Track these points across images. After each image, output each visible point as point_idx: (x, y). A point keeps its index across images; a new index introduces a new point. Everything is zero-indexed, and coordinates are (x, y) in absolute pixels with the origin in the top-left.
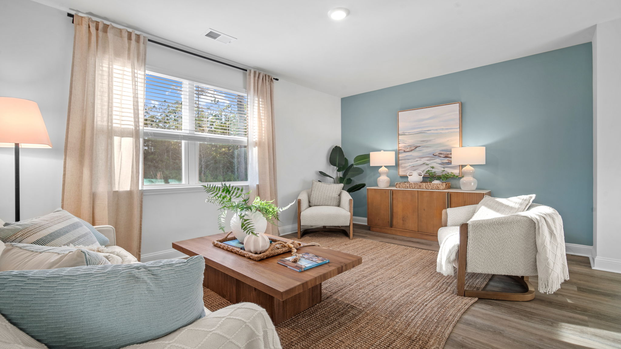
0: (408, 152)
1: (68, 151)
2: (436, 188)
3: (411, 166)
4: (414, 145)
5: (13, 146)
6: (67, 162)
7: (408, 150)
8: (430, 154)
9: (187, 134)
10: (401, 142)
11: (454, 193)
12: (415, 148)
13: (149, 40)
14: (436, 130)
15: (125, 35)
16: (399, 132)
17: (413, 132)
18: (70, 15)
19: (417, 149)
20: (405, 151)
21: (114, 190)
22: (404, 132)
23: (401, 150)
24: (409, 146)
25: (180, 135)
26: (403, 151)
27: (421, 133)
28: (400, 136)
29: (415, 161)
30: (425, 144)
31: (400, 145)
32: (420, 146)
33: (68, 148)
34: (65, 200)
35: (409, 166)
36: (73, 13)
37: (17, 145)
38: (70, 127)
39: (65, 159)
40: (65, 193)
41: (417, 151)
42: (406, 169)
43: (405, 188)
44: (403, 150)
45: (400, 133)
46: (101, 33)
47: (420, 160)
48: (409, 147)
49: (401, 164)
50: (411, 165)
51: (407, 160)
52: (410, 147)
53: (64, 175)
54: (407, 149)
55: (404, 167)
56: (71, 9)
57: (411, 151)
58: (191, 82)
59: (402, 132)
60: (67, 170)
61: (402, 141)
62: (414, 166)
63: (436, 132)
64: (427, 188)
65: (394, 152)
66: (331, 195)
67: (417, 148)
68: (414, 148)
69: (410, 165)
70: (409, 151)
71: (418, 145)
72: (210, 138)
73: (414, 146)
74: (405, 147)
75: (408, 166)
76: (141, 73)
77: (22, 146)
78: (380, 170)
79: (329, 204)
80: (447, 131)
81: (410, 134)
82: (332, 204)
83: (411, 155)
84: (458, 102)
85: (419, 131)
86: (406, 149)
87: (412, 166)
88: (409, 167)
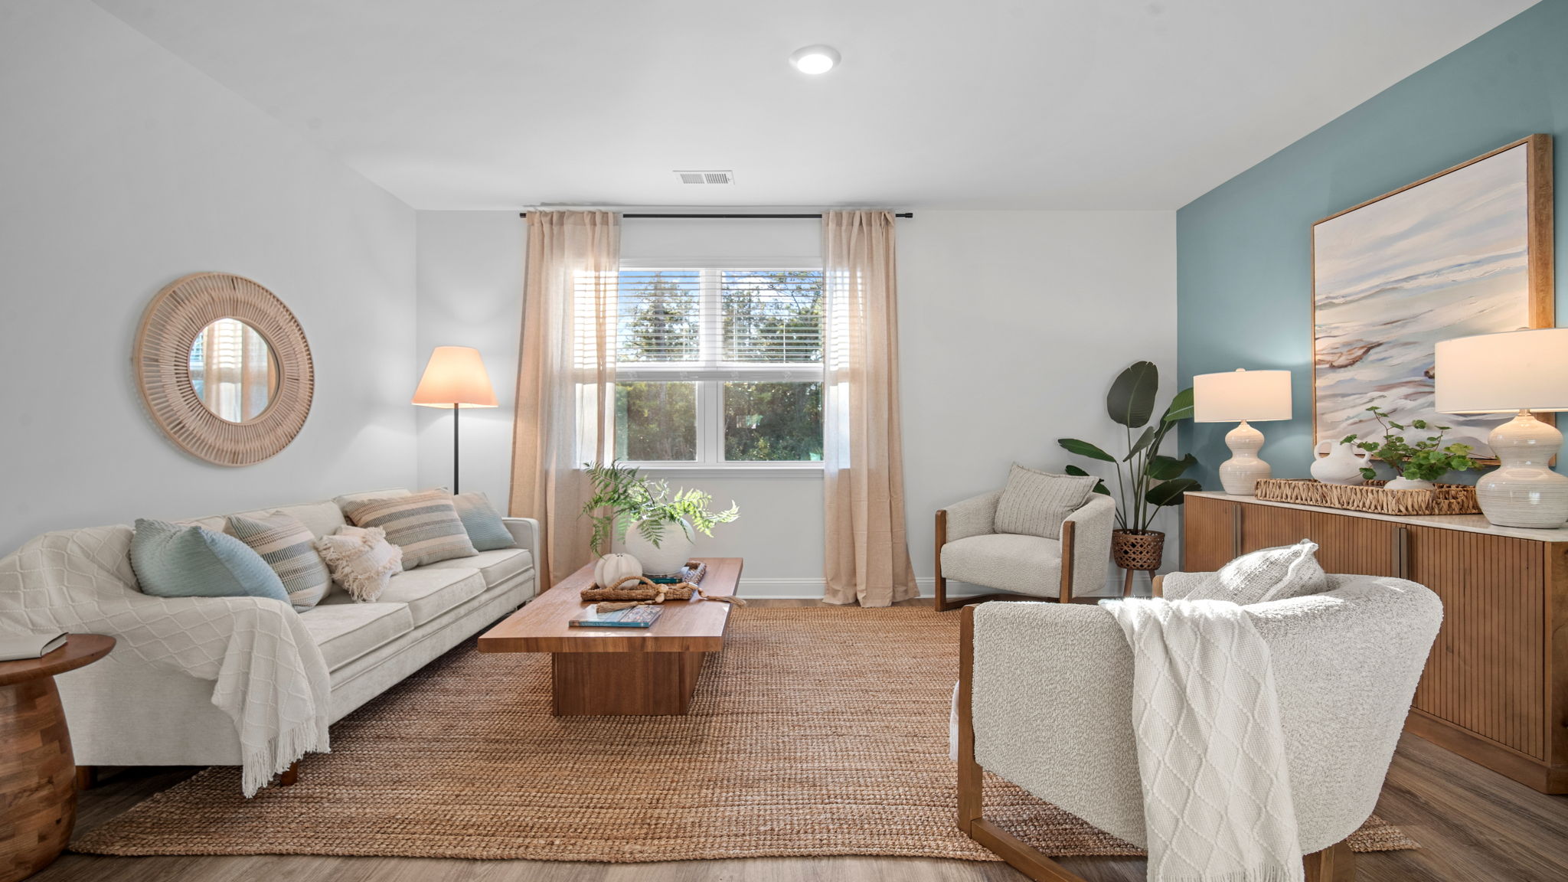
0: (1343, 369)
1: (519, 410)
2: (1373, 507)
3: (1351, 421)
4: (1361, 340)
5: (452, 406)
6: (518, 425)
7: (1342, 361)
8: (1414, 372)
9: (702, 370)
10: (1320, 332)
11: (1431, 530)
12: (1366, 349)
13: (625, 216)
14: (1438, 272)
15: (587, 220)
16: (1317, 298)
17: (1357, 294)
18: (523, 215)
19: (1373, 355)
20: (1333, 367)
21: (574, 468)
22: (1331, 295)
23: (1321, 362)
24: (1346, 344)
25: (682, 372)
26: (1327, 366)
27: (1381, 291)
28: (1318, 313)
29: (1367, 400)
30: (1396, 334)
31: (1320, 345)
32: (1379, 345)
33: (520, 406)
34: (515, 478)
35: (1346, 420)
36: (524, 210)
37: (456, 405)
38: (522, 375)
39: (516, 421)
40: (516, 470)
41: (1373, 362)
42: (1338, 430)
43: (1279, 499)
44: (1328, 362)
45: (1320, 301)
46: (556, 229)
47: (1381, 396)
48: (1345, 350)
49: (1323, 414)
50: (1351, 416)
51: (1340, 399)
52: (1349, 348)
53: (514, 443)
54: (1340, 357)
55: (1332, 422)
56: (525, 206)
57: (1353, 363)
58: (710, 270)
59: (1324, 296)
60: (518, 437)
61: (1324, 328)
62: (1361, 421)
63: (1435, 280)
64: (1345, 506)
65: (1290, 372)
66: (1045, 507)
67: (1372, 351)
68: (1360, 352)
69: (1349, 418)
70: (1346, 366)
71: (1375, 339)
72: (740, 372)
73: (1362, 344)
74: (1334, 351)
75: (1343, 421)
76: (610, 276)
77: (461, 406)
78: (1231, 437)
79: (1040, 530)
80: (1477, 272)
81: (1348, 299)
82: (1048, 533)
83: (1352, 380)
84: (1524, 139)
85: (1377, 286)
86: (1335, 357)
87: (1356, 420)
88: (1345, 424)
